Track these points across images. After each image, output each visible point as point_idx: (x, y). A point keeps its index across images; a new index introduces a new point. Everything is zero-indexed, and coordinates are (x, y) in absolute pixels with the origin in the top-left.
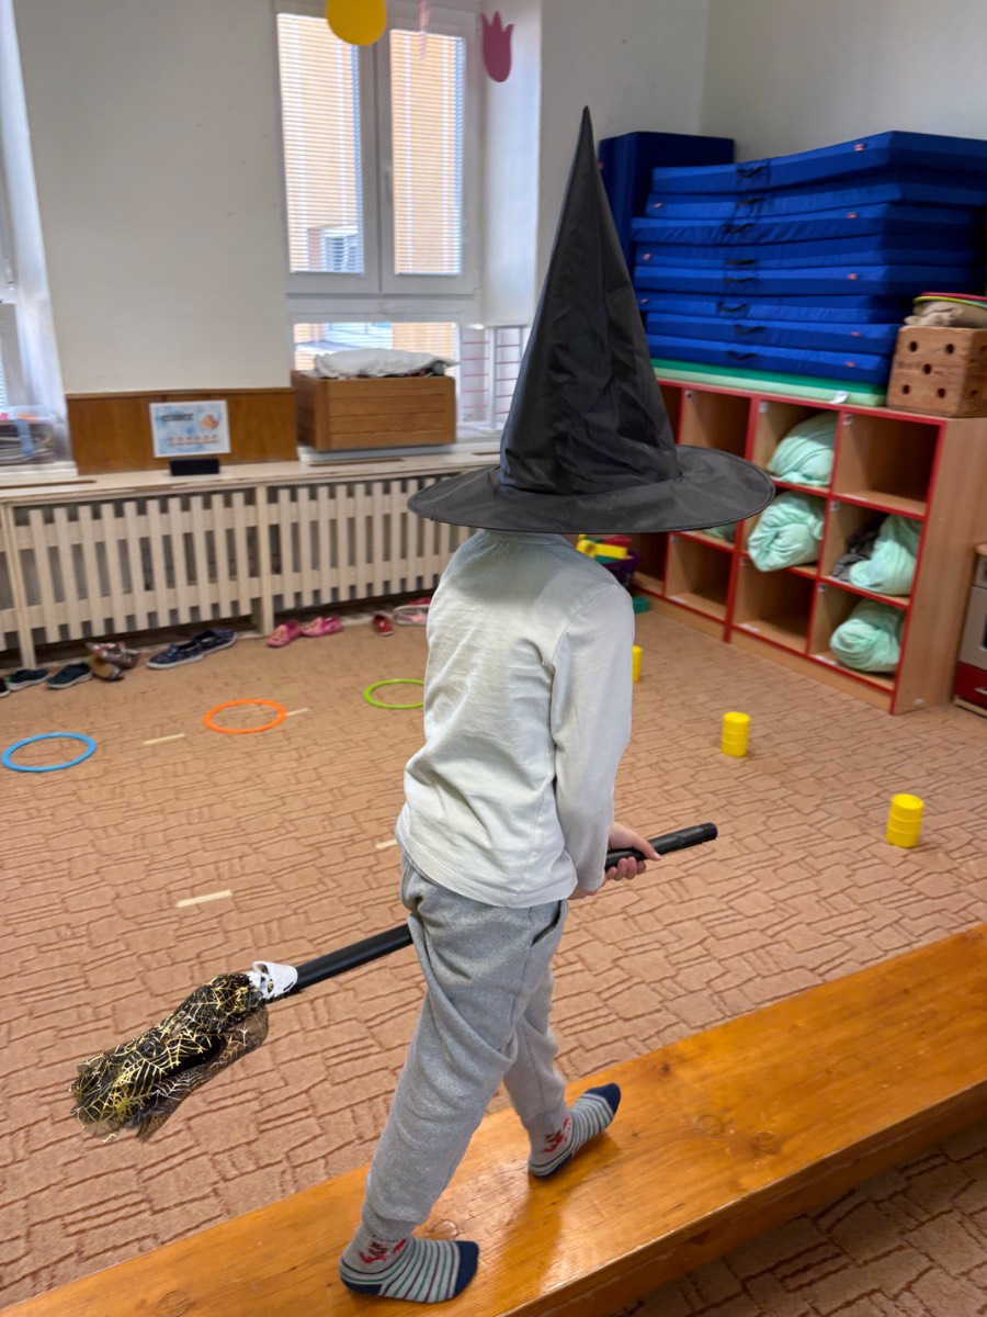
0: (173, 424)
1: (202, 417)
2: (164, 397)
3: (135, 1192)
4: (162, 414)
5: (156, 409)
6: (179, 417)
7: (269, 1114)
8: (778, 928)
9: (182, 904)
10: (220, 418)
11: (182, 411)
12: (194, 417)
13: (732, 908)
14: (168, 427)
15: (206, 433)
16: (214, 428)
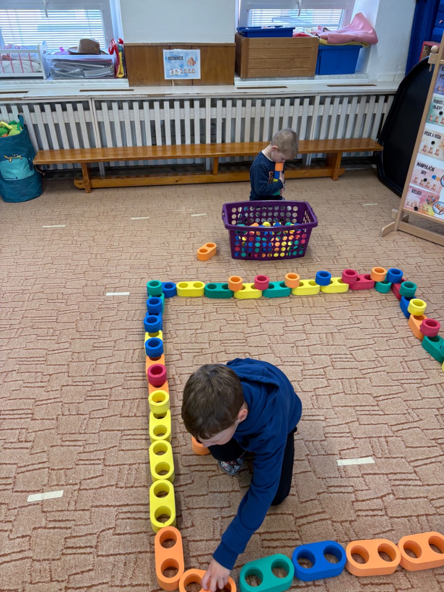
0: (173, 61)
1: (188, 58)
2: (170, 46)
3: (29, 409)
4: (168, 56)
6: (176, 58)
7: (93, 393)
8: (369, 371)
9: (108, 294)
10: (197, 60)
11: (178, 55)
12: (184, 58)
13: (352, 354)
14: (171, 63)
15: (190, 67)
16: (193, 65)
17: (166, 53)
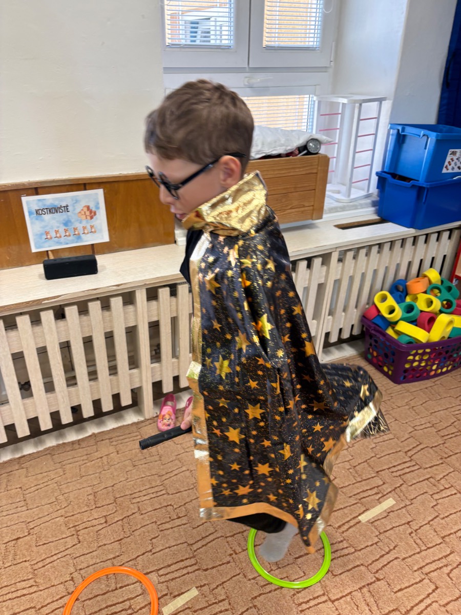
0: (47, 217)
1: (79, 207)
2: (36, 189)
4: (35, 207)
5: (29, 203)
6: (54, 210)
10: (98, 208)
11: (57, 204)
12: (70, 208)
14: (43, 220)
15: (84, 223)
16: (92, 218)
17: (28, 203)
